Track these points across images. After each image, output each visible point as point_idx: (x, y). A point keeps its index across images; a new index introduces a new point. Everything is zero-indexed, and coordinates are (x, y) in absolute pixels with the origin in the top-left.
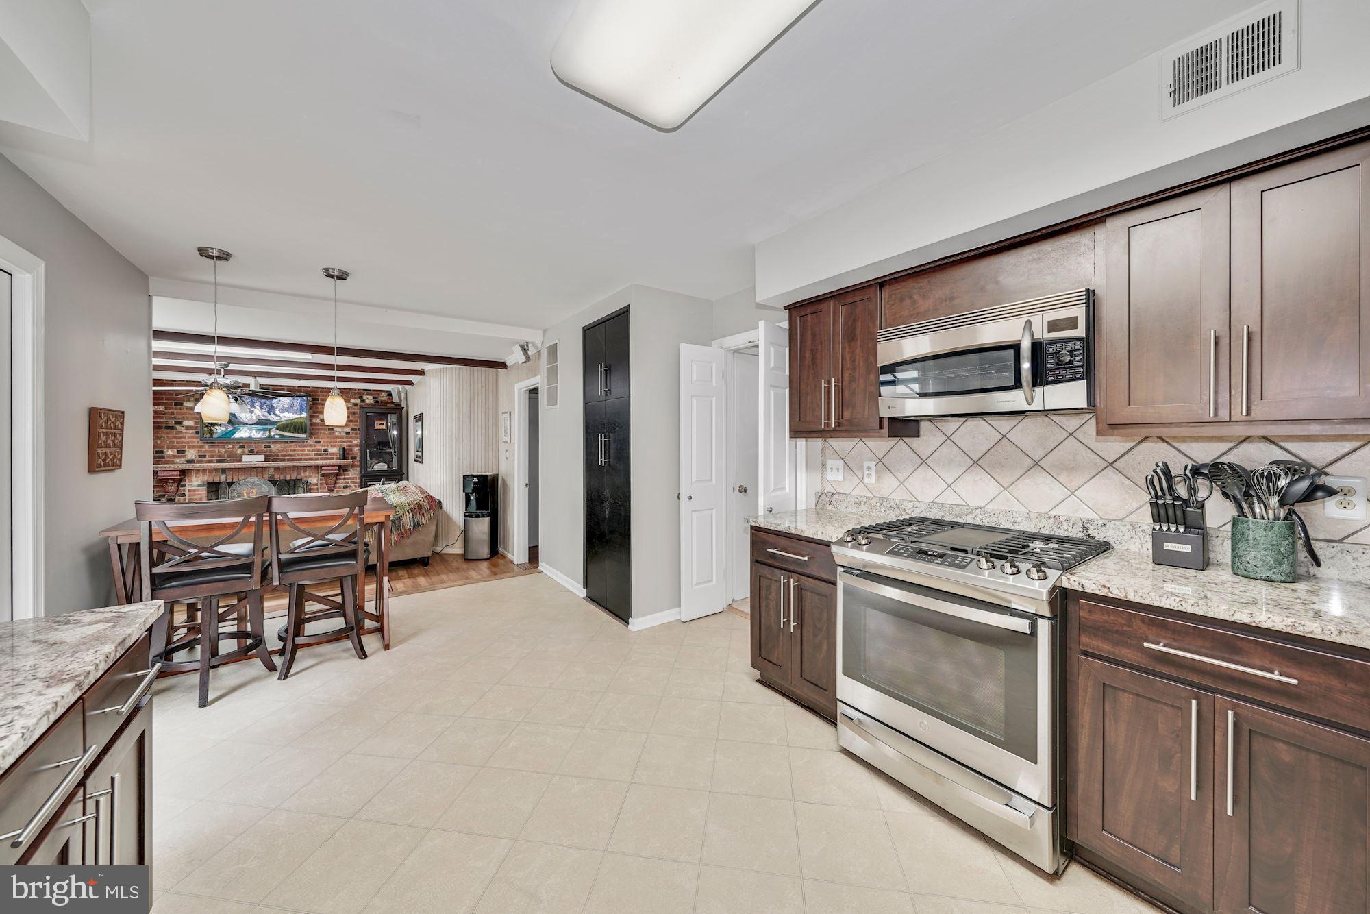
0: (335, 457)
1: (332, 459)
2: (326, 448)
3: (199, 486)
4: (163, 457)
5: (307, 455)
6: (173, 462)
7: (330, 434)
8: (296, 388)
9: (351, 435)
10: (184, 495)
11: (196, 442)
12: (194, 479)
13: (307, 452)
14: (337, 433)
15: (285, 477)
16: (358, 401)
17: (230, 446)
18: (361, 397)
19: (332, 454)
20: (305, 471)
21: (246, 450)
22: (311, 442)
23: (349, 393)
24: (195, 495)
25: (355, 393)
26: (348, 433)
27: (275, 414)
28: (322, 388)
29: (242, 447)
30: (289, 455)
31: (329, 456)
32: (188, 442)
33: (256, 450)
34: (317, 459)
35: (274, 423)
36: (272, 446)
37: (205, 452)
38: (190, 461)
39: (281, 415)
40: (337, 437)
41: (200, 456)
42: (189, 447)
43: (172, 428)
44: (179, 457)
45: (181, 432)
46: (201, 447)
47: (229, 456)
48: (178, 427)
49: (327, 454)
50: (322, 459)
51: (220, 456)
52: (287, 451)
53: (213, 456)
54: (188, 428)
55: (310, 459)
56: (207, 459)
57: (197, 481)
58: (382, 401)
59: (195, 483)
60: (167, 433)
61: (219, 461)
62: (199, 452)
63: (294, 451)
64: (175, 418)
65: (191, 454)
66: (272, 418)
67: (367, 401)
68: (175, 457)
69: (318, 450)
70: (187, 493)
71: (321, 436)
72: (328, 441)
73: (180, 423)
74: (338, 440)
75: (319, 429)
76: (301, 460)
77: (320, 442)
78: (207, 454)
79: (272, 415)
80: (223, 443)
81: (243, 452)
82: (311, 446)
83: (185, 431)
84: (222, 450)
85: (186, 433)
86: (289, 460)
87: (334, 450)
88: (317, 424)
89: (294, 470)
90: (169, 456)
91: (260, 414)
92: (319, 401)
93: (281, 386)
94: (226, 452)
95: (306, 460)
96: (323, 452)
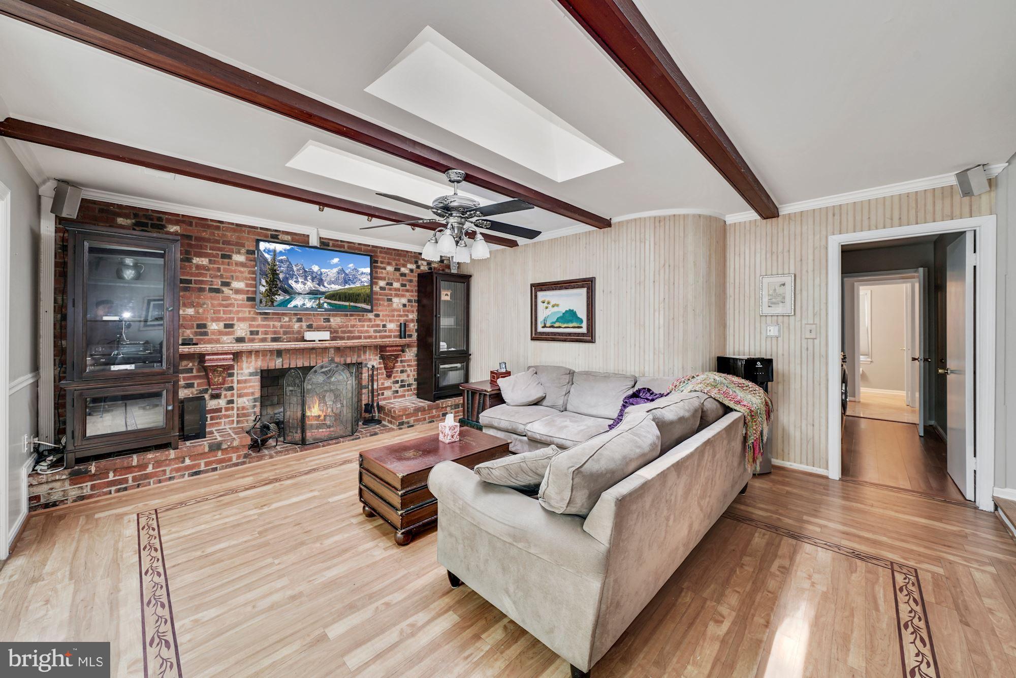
0: (393, 334)
1: (390, 337)
2: (384, 323)
3: (251, 374)
4: (206, 334)
5: (367, 331)
6: (218, 341)
7: (389, 306)
8: (357, 246)
9: (407, 308)
10: (231, 388)
11: (246, 312)
12: (245, 365)
13: (366, 328)
14: (395, 305)
15: (345, 360)
16: (413, 267)
17: (287, 319)
18: (416, 262)
19: (390, 331)
20: (365, 352)
21: (304, 324)
22: (371, 316)
23: (405, 256)
24: (246, 388)
25: (411, 256)
26: (404, 305)
27: (324, 286)
28: (381, 248)
29: (300, 320)
30: (350, 332)
31: (387, 334)
32: (238, 312)
33: (315, 324)
34: (376, 337)
35: (323, 293)
36: (332, 320)
37: (258, 326)
38: (240, 340)
39: (329, 286)
40: (394, 310)
41: (252, 333)
42: (239, 320)
43: (217, 291)
44: (227, 334)
45: (228, 298)
46: (254, 319)
47: (285, 333)
48: (225, 289)
49: (386, 331)
50: (381, 337)
51: (275, 333)
52: (347, 326)
53: (266, 333)
54: (237, 291)
55: (370, 337)
56: (260, 336)
57: (249, 368)
58: (434, 268)
59: (246, 371)
60: (212, 298)
61: (275, 340)
62: (250, 326)
63: (353, 326)
64: (221, 276)
65: (241, 329)
66: (322, 289)
67: (422, 268)
68: (220, 333)
69: (378, 326)
70: (235, 385)
71: (380, 308)
72: (387, 315)
73: (226, 284)
74: (396, 313)
75: (378, 299)
76: (360, 338)
77: (377, 316)
78: (261, 330)
79: (322, 287)
80: (278, 314)
81: (301, 327)
82: (370, 320)
83: (234, 296)
84: (278, 324)
85: (236, 300)
86: (349, 338)
87: (392, 326)
88: (376, 293)
89: (354, 352)
90: (213, 333)
91: (312, 286)
92: (379, 264)
93: (341, 241)
94: (282, 327)
95: (365, 338)
96: (381, 329)
